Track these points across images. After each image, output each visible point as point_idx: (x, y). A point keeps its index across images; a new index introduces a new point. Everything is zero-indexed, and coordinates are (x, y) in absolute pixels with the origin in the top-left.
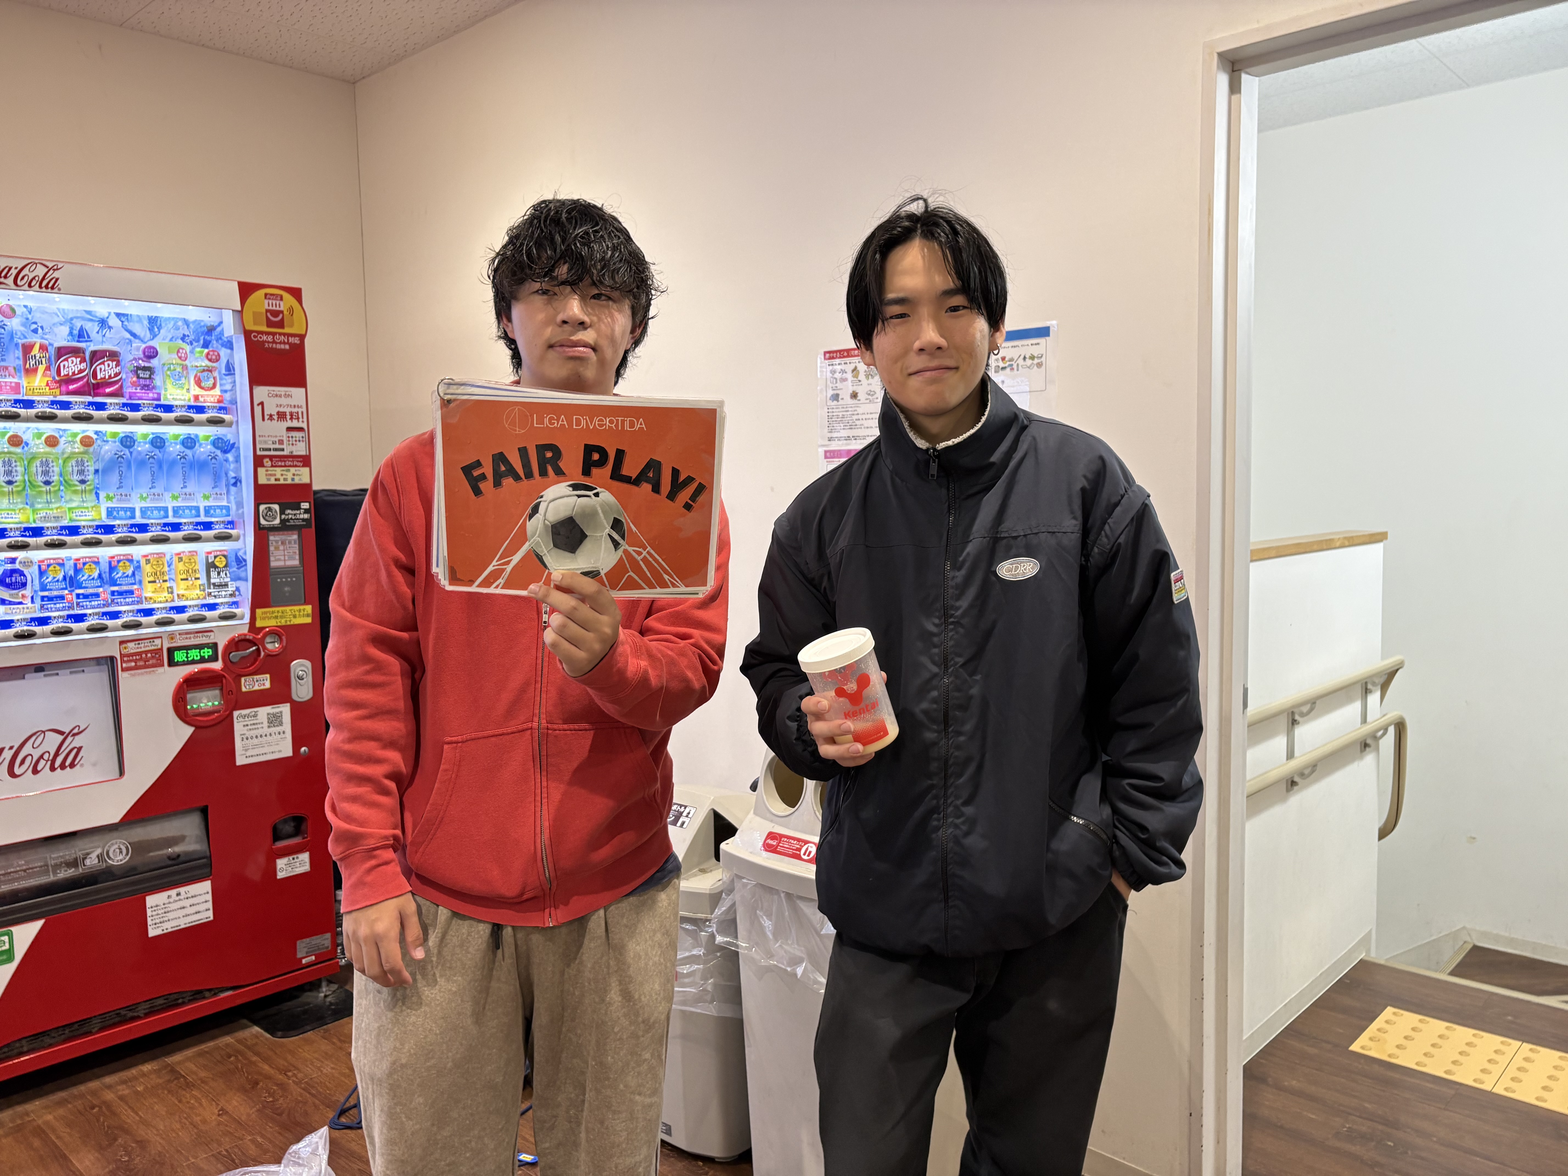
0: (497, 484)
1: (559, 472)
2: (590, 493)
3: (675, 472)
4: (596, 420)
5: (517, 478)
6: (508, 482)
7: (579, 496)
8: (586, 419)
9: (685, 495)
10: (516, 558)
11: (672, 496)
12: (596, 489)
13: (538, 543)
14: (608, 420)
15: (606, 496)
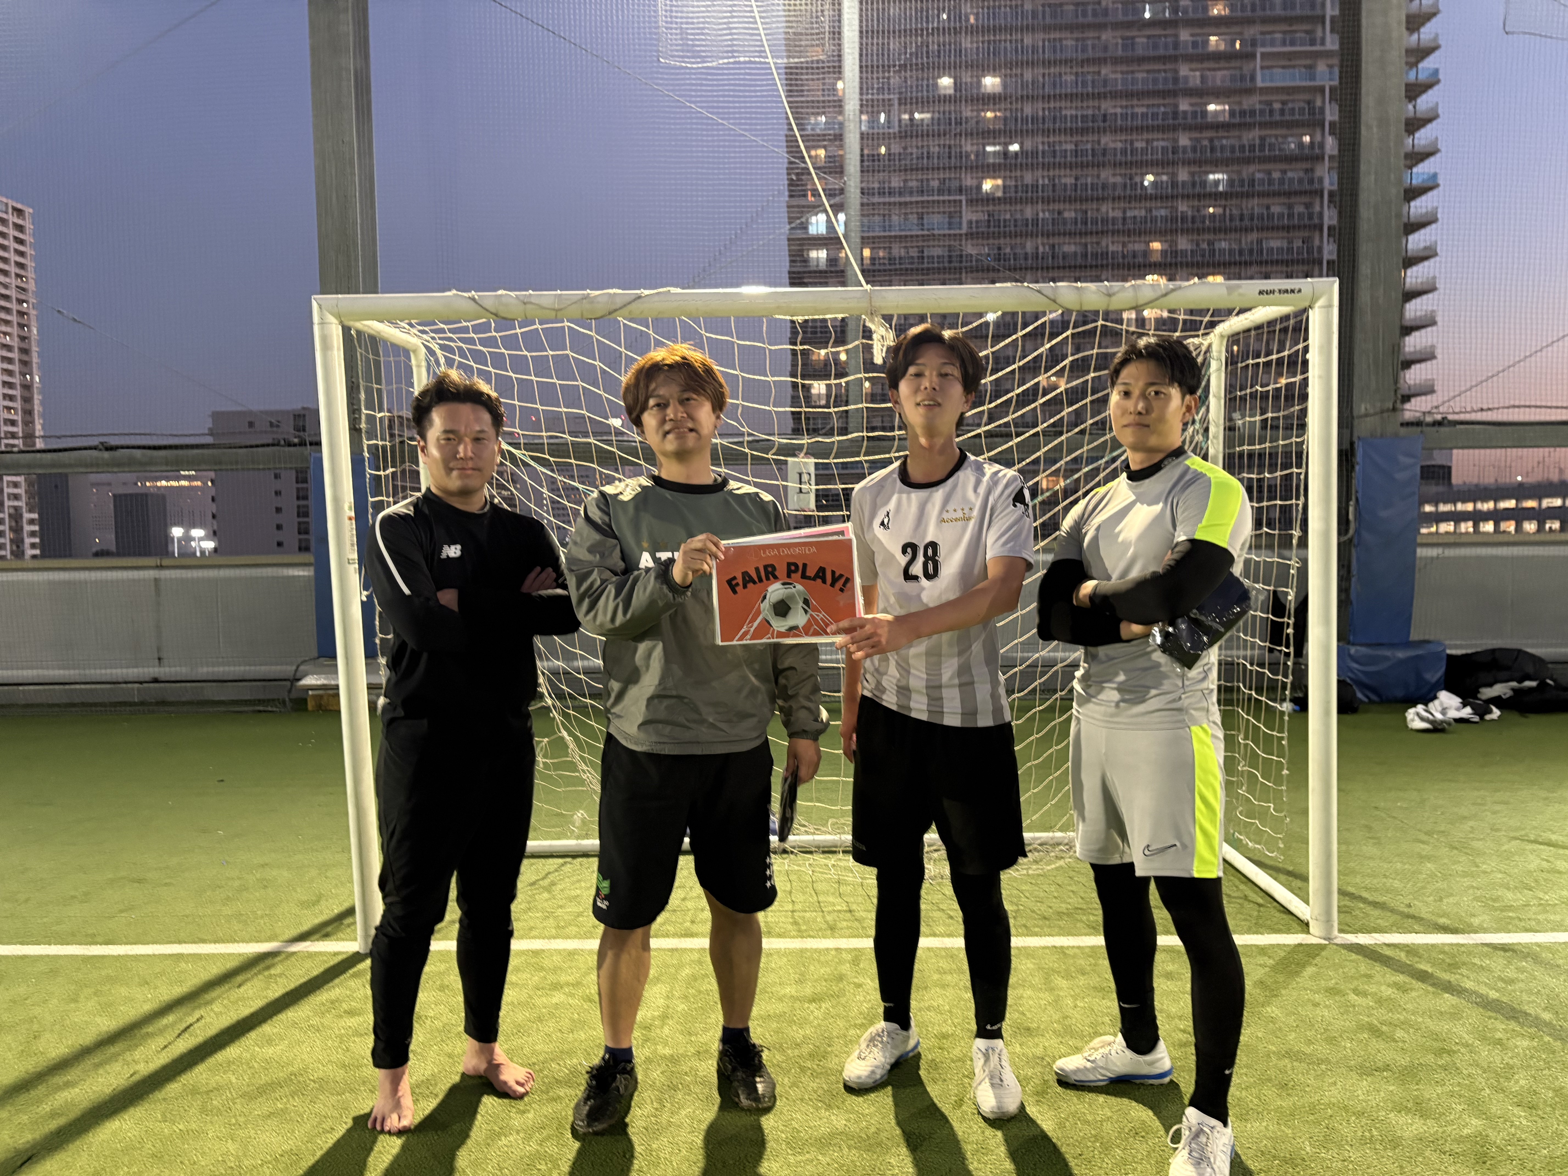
0: (745, 587)
1: (776, 578)
2: (792, 586)
3: (833, 572)
5: (754, 582)
6: (750, 585)
7: (786, 588)
9: (839, 584)
10: (756, 624)
11: (833, 585)
12: (794, 584)
13: (767, 615)
15: (799, 587)
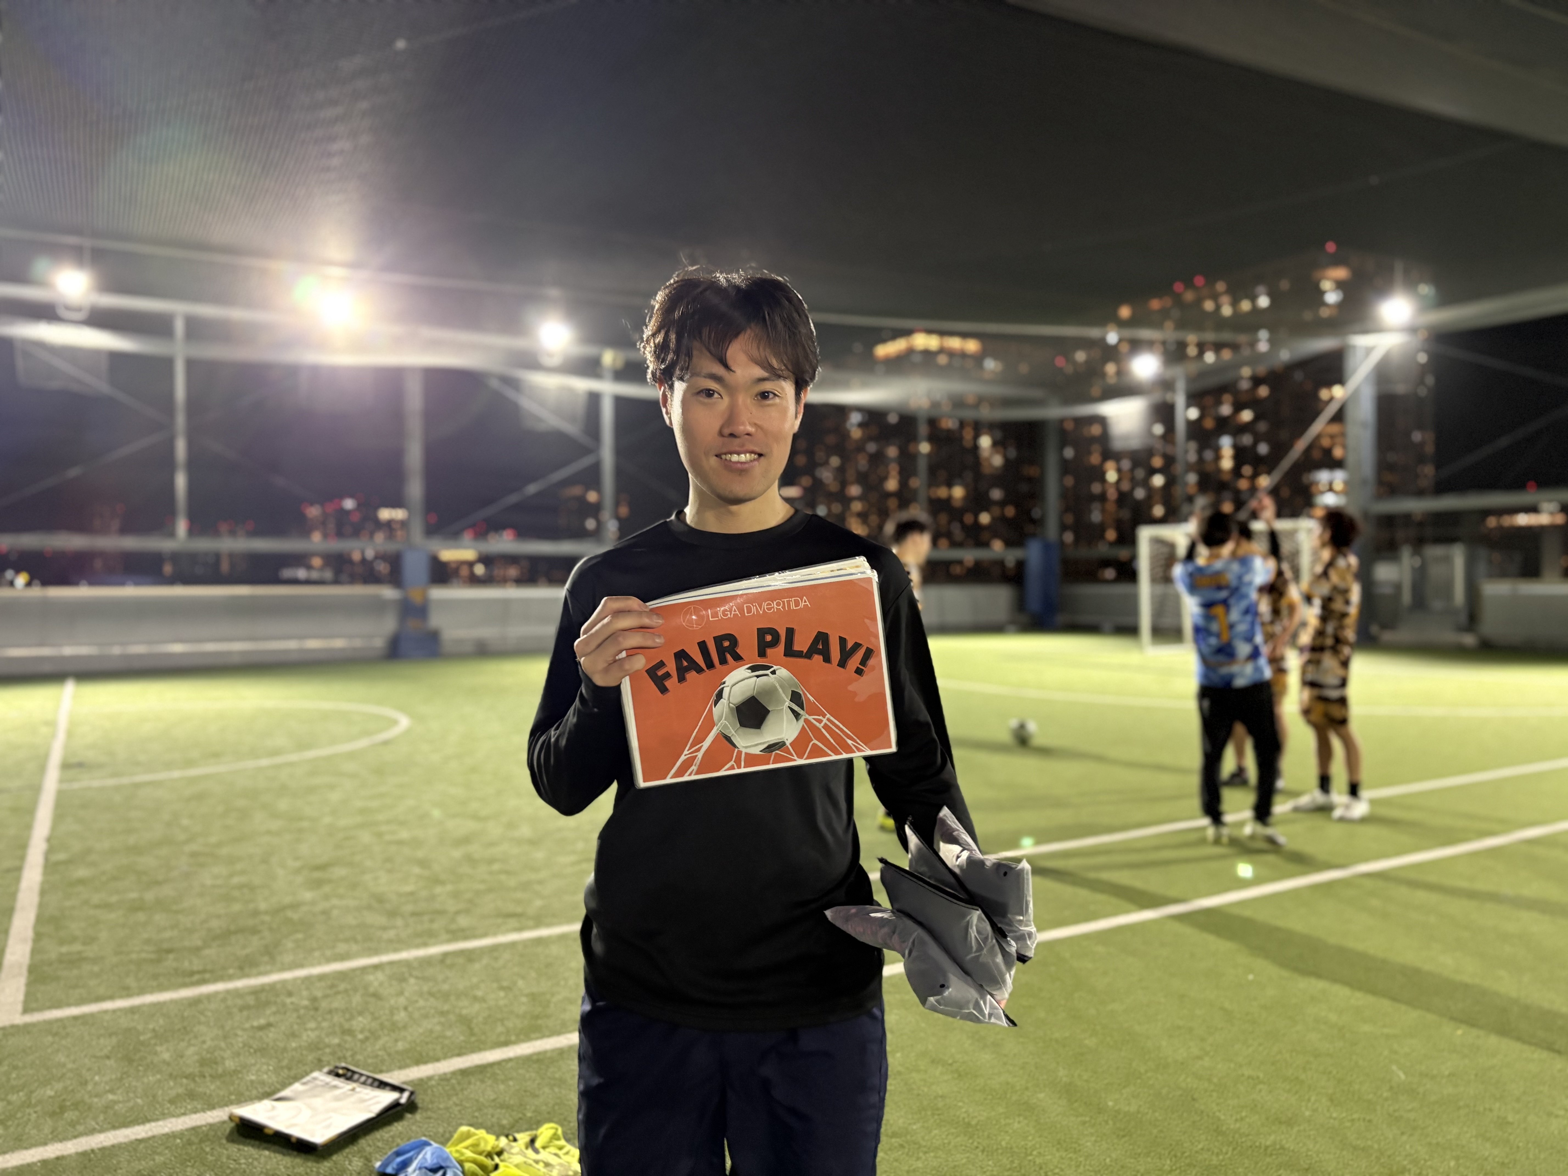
0: (682, 679)
1: (738, 658)
2: (768, 672)
3: (843, 641)
4: (765, 605)
5: (699, 670)
6: (692, 675)
7: (758, 676)
8: (756, 606)
9: (854, 662)
10: (706, 744)
11: (842, 664)
12: (773, 667)
13: (725, 726)
14: (775, 603)
15: (783, 672)
